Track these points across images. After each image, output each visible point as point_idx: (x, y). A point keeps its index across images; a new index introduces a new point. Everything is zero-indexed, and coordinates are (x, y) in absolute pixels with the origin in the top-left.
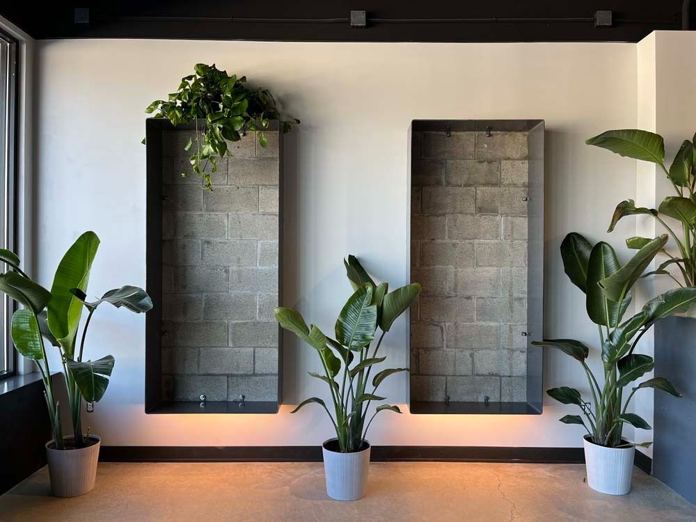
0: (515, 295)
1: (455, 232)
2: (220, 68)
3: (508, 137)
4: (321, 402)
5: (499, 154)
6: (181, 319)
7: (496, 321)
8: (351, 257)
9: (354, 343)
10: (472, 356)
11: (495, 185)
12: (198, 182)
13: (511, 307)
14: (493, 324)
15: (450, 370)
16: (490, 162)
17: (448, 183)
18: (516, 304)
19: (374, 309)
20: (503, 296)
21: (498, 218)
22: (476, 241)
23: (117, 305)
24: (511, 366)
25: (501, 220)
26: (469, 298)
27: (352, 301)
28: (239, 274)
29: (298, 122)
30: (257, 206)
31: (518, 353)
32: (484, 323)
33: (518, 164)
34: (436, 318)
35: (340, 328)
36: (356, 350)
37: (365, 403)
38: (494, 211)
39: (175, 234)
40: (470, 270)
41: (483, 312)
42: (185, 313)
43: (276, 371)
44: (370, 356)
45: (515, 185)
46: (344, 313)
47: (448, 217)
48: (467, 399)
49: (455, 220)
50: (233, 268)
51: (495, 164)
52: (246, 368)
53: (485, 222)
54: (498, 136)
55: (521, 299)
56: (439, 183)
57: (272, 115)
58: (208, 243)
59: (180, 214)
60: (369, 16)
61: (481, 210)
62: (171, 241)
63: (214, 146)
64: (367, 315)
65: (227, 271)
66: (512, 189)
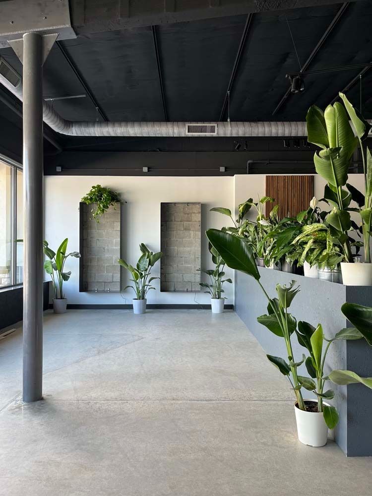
0: (197, 256)
1: (177, 236)
2: (102, 186)
3: (194, 206)
4: (132, 287)
5: (191, 211)
6: (89, 264)
7: (190, 264)
8: (142, 244)
9: (142, 270)
10: (182, 276)
11: (190, 221)
12: (95, 221)
13: (195, 260)
14: (189, 265)
15: (175, 280)
16: (188, 214)
17: (175, 221)
18: (197, 259)
19: (148, 259)
20: (192, 257)
21: (191, 232)
22: (184, 239)
23: (72, 256)
24: (195, 279)
25: (192, 232)
26: (182, 257)
27: (142, 257)
28: (108, 250)
29: (126, 202)
30: (114, 229)
31: (197, 275)
32: (187, 265)
33: (197, 215)
34: (171, 264)
35: (138, 266)
36: (143, 271)
37: (146, 287)
38: (189, 230)
39: (88, 236)
40: (182, 248)
41: (186, 262)
42: (91, 262)
43: (119, 281)
44: (147, 273)
45: (196, 221)
46: (139, 261)
47: (175, 232)
48: (181, 289)
49: (177, 232)
50: (106, 248)
51: (189, 215)
52: (110, 280)
53: (187, 233)
54: (190, 206)
55: (198, 258)
56: (172, 221)
57: (118, 201)
58: (98, 240)
59: (89, 230)
60: (149, 168)
61: (185, 229)
62: (86, 239)
63: (101, 211)
64: (146, 262)
65: (104, 249)
66: (195, 223)
